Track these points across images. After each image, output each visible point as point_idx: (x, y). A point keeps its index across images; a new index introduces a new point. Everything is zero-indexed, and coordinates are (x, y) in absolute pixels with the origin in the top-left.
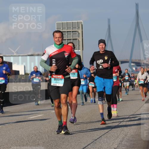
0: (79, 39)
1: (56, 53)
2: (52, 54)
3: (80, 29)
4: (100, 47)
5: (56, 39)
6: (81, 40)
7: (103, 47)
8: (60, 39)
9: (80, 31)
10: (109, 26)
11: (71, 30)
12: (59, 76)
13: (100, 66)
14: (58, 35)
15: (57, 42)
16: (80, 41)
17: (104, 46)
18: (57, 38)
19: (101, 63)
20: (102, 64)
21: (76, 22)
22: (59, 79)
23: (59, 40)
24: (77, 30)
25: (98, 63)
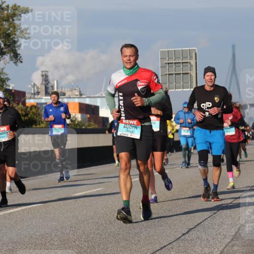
0: (192, 74)
1: (123, 82)
2: (118, 85)
3: (192, 60)
4: (207, 78)
5: (125, 59)
6: (194, 75)
7: (211, 79)
8: (132, 59)
9: (193, 63)
10: (234, 55)
11: (181, 61)
12: (131, 122)
13: (206, 113)
14: (128, 51)
15: (127, 63)
16: (192, 76)
17: (213, 77)
18: (126, 56)
19: (208, 108)
20: (209, 110)
21: (187, 50)
22: (132, 126)
23: (129, 60)
24: (188, 61)
25: (203, 107)
